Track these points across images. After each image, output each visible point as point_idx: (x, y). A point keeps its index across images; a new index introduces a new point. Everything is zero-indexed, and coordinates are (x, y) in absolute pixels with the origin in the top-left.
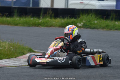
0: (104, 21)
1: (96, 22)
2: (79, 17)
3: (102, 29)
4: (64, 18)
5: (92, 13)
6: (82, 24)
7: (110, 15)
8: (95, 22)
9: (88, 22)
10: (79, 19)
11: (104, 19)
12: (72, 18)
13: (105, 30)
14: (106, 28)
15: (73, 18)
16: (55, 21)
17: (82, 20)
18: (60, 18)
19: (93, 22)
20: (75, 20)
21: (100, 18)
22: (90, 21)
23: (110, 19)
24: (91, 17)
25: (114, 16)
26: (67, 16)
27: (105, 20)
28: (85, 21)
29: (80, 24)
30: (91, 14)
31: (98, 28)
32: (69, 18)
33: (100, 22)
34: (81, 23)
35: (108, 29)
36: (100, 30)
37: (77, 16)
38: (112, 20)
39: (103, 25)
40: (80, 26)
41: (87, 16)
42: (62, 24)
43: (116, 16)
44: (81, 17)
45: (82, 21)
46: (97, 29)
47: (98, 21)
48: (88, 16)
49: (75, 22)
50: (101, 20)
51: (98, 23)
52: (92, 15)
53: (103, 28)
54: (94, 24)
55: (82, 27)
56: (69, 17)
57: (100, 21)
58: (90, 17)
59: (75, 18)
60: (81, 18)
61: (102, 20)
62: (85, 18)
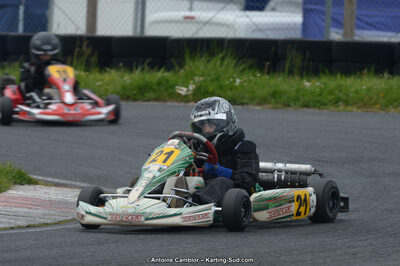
0: (266, 77)
1: (238, 80)
2: (181, 66)
3: (259, 104)
4: (130, 67)
5: (224, 52)
6: (191, 87)
7: (284, 58)
8: (235, 81)
9: (212, 81)
10: (182, 71)
11: (266, 71)
12: (156, 68)
13: (266, 106)
14: (273, 101)
15: (162, 70)
16: (102, 80)
17: (190, 76)
18: (118, 69)
19: (227, 82)
20: (167, 75)
21: (251, 67)
22: (217, 79)
23: (284, 71)
24: (221, 65)
25: (298, 62)
26: (143, 63)
27: (268, 74)
28: (201, 79)
29: (185, 89)
30: (220, 56)
31: (244, 101)
32: (147, 68)
33: (250, 81)
34: (187, 87)
35: (276, 103)
36: (251, 107)
37: (173, 61)
38: (291, 73)
39: (262, 92)
40: (186, 96)
41: (208, 62)
42: (124, 88)
43: (304, 60)
44: (189, 64)
45: (192, 79)
46: (242, 104)
47: (245, 78)
48: (213, 62)
49: (167, 81)
50: (254, 76)
51: (245, 84)
52: (223, 59)
53: (263, 101)
54: (231, 89)
55: (191, 97)
56: (149, 65)
57: (252, 78)
58: (218, 63)
59: (168, 69)
60: (187, 67)
61: (259, 75)
62: (202, 68)
